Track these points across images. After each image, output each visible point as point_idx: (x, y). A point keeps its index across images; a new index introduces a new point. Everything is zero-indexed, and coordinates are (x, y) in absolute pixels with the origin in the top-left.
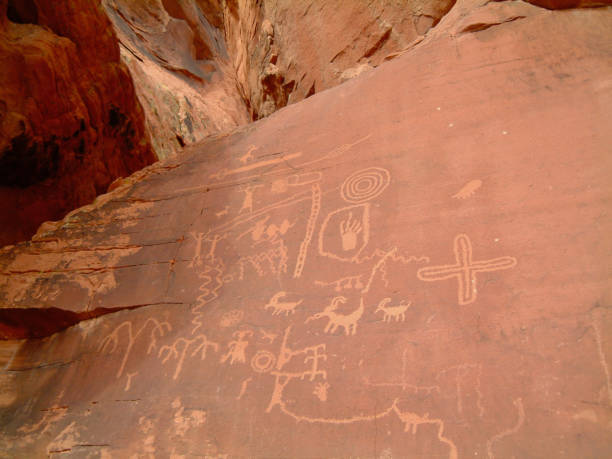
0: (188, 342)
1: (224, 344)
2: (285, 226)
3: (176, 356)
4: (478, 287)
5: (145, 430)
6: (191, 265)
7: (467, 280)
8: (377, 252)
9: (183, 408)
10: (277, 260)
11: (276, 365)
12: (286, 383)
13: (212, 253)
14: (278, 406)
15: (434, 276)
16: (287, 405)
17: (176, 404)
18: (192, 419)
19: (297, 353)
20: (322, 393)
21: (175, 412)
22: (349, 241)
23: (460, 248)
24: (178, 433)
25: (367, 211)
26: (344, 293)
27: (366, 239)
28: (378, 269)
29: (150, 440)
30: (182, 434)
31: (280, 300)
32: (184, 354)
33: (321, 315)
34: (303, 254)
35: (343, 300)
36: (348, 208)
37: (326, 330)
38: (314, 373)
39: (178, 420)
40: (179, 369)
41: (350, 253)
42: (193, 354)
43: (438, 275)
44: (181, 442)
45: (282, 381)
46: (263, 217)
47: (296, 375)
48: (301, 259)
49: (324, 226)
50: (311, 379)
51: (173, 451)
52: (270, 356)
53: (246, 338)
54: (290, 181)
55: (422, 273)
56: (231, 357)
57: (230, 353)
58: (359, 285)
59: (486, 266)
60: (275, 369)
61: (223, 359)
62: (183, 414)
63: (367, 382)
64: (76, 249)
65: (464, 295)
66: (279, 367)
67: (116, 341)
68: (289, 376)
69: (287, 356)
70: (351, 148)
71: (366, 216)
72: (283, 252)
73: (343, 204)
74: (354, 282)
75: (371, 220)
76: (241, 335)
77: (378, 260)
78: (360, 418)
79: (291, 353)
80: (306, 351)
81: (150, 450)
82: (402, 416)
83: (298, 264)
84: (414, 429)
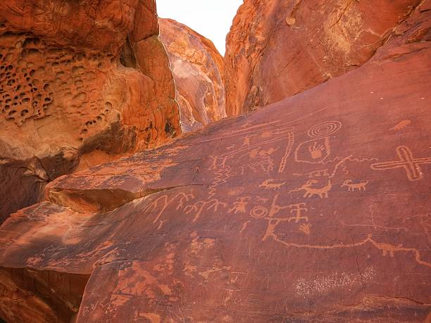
0: (205, 203)
1: (230, 203)
2: (271, 151)
3: (196, 210)
4: (423, 171)
5: (168, 250)
6: (210, 169)
7: (412, 168)
8: (338, 158)
9: (198, 238)
10: (266, 166)
11: (268, 214)
12: (277, 224)
13: (223, 164)
14: (271, 238)
15: (384, 167)
16: (278, 237)
17: (194, 234)
18: (205, 243)
19: (284, 207)
20: (306, 229)
21: (192, 239)
22: (316, 154)
23: (402, 153)
24: (192, 252)
25: (327, 140)
26: (316, 178)
27: (328, 153)
28: (339, 166)
29: (171, 256)
30: (196, 253)
31: (270, 183)
32: (201, 209)
33: (300, 189)
34: (284, 162)
36: (314, 140)
37: (305, 196)
38: (298, 218)
39: (194, 243)
40: (197, 217)
41: (317, 160)
42: (208, 209)
43: (388, 166)
44: (195, 258)
45: (273, 222)
46: (256, 148)
47: (285, 219)
48: (283, 164)
49: (297, 149)
50: (297, 221)
51: (188, 263)
52: (264, 210)
53: (246, 200)
54: (274, 132)
55: (374, 166)
56: (235, 209)
58: (326, 174)
60: (267, 216)
61: (230, 211)
62: (198, 240)
63: (343, 223)
64: (139, 165)
65: (412, 176)
66: (271, 215)
67: (156, 206)
68: (279, 220)
69: (276, 209)
70: (313, 115)
71: (327, 142)
72: (270, 162)
73: (310, 138)
74: (322, 173)
75: (330, 144)
76: (242, 199)
77: (337, 161)
78: (341, 245)
79: (279, 208)
80: (291, 206)
81: (171, 262)
82: (378, 246)
83: (281, 166)
84: (392, 255)
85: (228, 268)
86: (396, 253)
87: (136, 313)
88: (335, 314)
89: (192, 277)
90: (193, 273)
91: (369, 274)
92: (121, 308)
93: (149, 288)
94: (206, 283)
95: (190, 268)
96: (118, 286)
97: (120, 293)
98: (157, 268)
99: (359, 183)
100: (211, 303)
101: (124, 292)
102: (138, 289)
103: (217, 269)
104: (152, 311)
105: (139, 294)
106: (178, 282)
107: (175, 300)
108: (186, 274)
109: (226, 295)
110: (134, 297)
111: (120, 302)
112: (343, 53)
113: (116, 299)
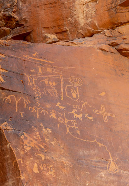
0: (38, 109)
1: (49, 112)
2: (54, 84)
3: (36, 111)
4: (108, 118)
5: (35, 130)
6: (29, 85)
7: (105, 116)
8: (82, 101)
9: (44, 127)
10: (55, 93)
11: (65, 122)
12: (69, 127)
13: (34, 83)
14: (68, 133)
15: (97, 113)
16: (71, 133)
17: (42, 125)
18: (48, 130)
19: (69, 121)
20: (78, 132)
21: (42, 127)
22: (74, 95)
23: (102, 108)
24: (45, 133)
25: (77, 88)
27: (79, 97)
28: (83, 106)
29: (37, 133)
31: (59, 105)
32: (38, 111)
33: (72, 113)
34: (62, 94)
35: (76, 111)
36: (72, 86)
37: (74, 117)
38: (75, 127)
39: (44, 130)
40: (38, 115)
41: (75, 99)
42: (41, 112)
43: (99, 113)
44: (47, 136)
45: (68, 127)
46: (46, 78)
47: (71, 126)
48: (62, 95)
49: (66, 88)
51: (45, 137)
52: (63, 120)
53: (54, 112)
54: (52, 70)
55: (94, 111)
57: (52, 115)
58: (79, 108)
59: (109, 115)
61: (51, 116)
63: (88, 133)
65: (105, 119)
66: (66, 123)
67: (10, 100)
68: (69, 126)
69: (67, 121)
70: (70, 68)
71: (77, 90)
72: (56, 91)
73: (70, 84)
74: (78, 107)
75: (79, 92)
76: (53, 111)
77: (83, 103)
78: (89, 141)
79: (68, 121)
80: (71, 121)
81: (39, 136)
82: (97, 143)
83: (61, 96)
84: (101, 146)
85: (59, 142)
86: (102, 146)
87: (35, 153)
88: (89, 161)
89: (49, 143)
90: (48, 142)
91: (96, 151)
92: (29, 151)
93: (36, 145)
94: (54, 147)
95: (47, 140)
96: (24, 142)
97: (27, 146)
98: (35, 137)
99: (90, 117)
100: (58, 153)
101: (27, 145)
102: (32, 145)
103: (56, 142)
104: (40, 153)
105: (33, 147)
106: (45, 144)
107: (46, 150)
108: (46, 141)
109: (61, 151)
110: (32, 148)
111: (28, 149)
112: (79, 24)
113: (26, 148)
